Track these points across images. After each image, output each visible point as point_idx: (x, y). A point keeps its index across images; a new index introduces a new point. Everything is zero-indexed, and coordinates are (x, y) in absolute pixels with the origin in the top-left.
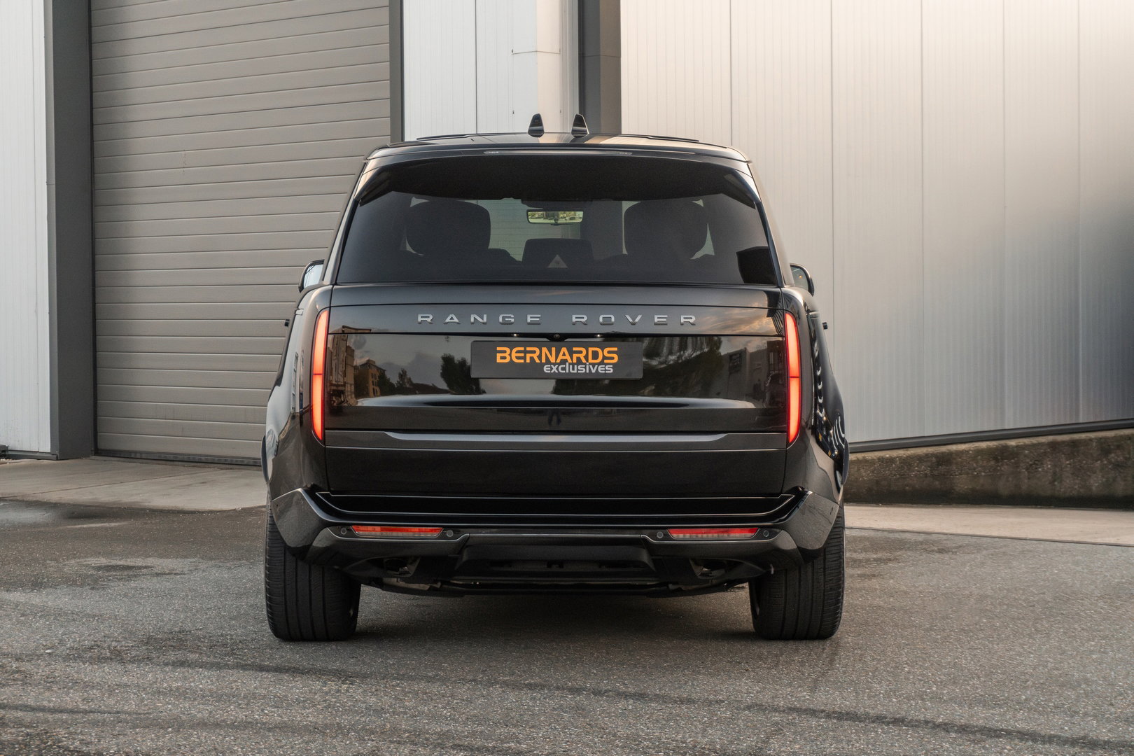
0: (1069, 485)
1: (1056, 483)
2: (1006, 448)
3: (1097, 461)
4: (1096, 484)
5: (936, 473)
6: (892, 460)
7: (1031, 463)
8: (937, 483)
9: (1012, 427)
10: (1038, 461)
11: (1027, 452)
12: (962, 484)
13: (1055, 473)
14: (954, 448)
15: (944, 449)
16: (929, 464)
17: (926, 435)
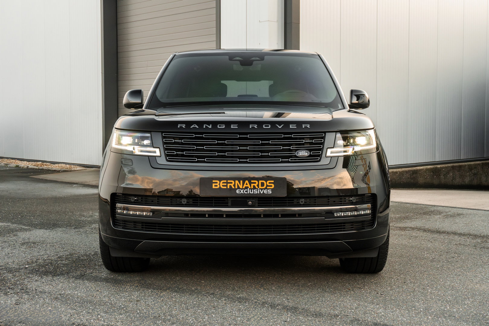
0: (458, 181)
1: (454, 180)
2: (437, 168)
3: (468, 172)
4: (467, 180)
5: (412, 177)
6: (396, 172)
7: (445, 173)
8: (412, 181)
9: (438, 161)
10: (448, 173)
11: (444, 169)
12: (421, 180)
13: (453, 177)
14: (418, 168)
15: (415, 168)
16: (410, 174)
17: (408, 163)
